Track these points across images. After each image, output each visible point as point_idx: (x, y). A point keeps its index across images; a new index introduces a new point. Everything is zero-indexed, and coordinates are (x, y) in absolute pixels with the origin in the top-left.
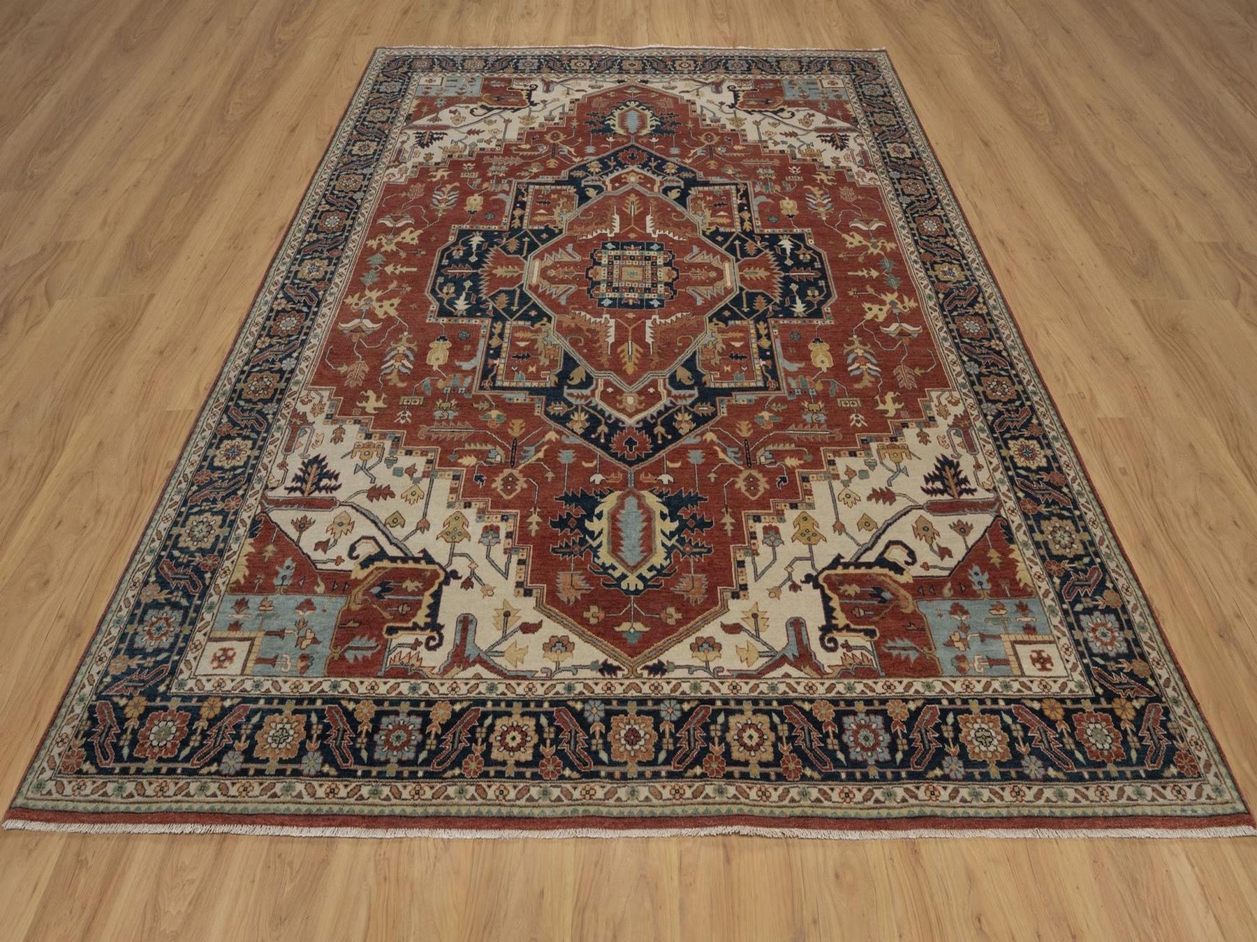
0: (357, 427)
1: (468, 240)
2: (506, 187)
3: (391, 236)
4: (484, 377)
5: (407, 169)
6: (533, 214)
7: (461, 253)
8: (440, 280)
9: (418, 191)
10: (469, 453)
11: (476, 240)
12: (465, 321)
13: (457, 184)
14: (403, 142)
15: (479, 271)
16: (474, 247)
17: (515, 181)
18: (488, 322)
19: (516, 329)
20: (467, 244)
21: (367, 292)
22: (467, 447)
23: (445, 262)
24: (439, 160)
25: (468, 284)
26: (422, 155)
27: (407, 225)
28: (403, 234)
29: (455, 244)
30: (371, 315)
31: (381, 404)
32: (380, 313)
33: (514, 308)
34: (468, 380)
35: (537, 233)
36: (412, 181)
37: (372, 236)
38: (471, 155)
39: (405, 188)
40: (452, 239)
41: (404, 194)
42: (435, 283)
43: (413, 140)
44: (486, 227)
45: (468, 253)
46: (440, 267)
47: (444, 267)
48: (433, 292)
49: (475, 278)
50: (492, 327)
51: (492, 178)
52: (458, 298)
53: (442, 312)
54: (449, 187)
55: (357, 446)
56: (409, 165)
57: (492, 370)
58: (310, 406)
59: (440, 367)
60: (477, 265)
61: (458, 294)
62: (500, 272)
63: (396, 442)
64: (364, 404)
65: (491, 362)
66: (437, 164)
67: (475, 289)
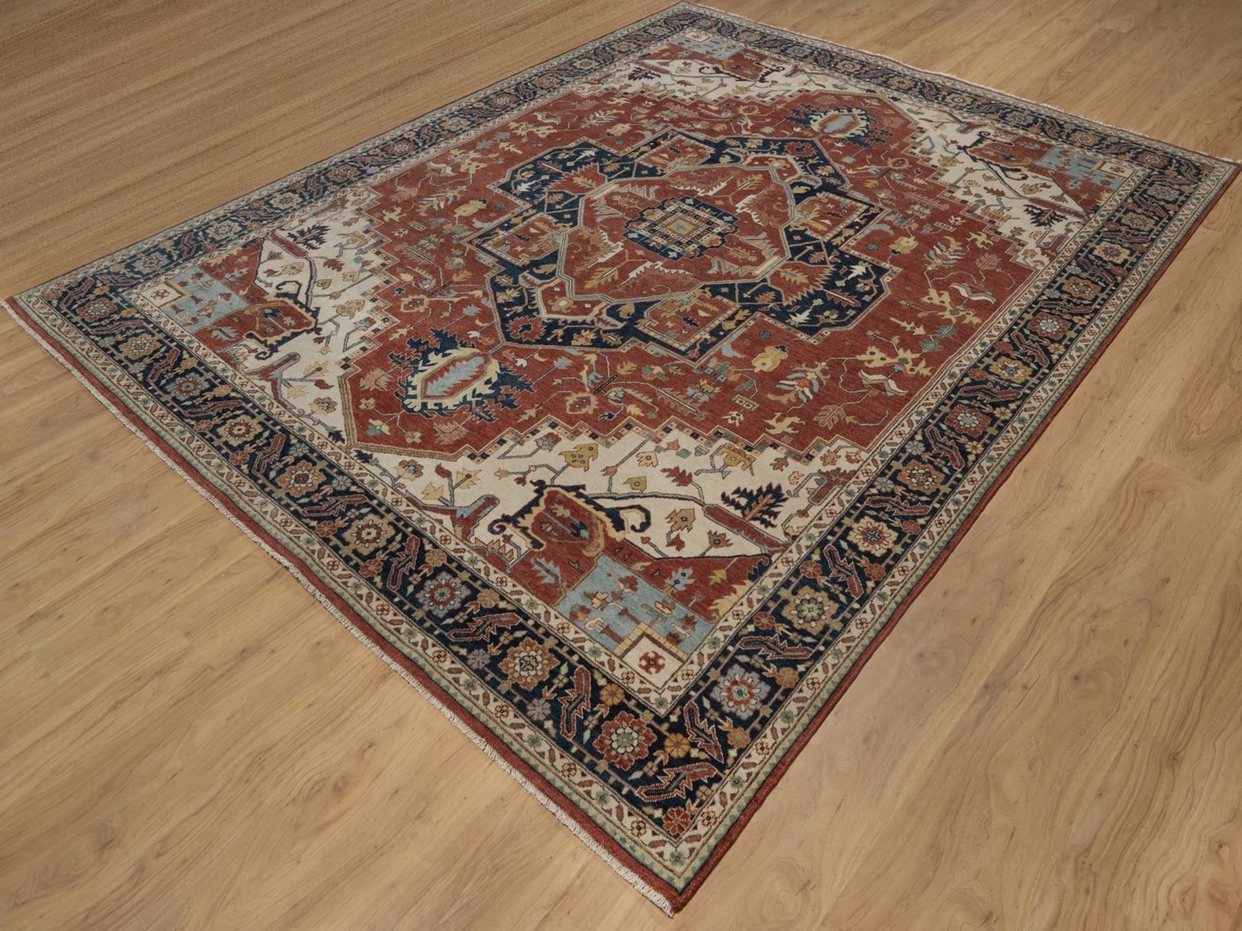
0: (999, 230)
1: (809, 322)
2: (713, 363)
3: (897, 368)
4: (873, 216)
5: (823, 459)
6: (714, 315)
7: (827, 313)
8: (867, 298)
9: (829, 415)
10: (916, 184)
11: (802, 318)
12: (864, 256)
13: (770, 396)
14: (803, 513)
15: (822, 288)
16: (807, 313)
17: (695, 366)
18: (843, 248)
19: (823, 233)
20: (813, 319)
21: (954, 321)
22: (915, 188)
23: (851, 313)
24: (769, 450)
25: (840, 283)
26: (788, 471)
27: (870, 371)
28: (882, 364)
29: (830, 325)
30: (957, 298)
31: (974, 236)
32: (946, 297)
33: (811, 248)
34: (888, 218)
35: (730, 296)
36: (829, 434)
37: (921, 380)
38: (718, 435)
39: (842, 429)
40: (826, 332)
41: (849, 419)
42: (874, 299)
43: (785, 510)
44: (779, 325)
45: (819, 310)
46: (859, 310)
47: (854, 309)
48: (881, 291)
49: (830, 285)
50: (843, 243)
51: (718, 384)
52: (858, 276)
53: (881, 271)
54: (784, 399)
55: (1004, 220)
56: (816, 465)
57: (865, 217)
58: (1036, 258)
59: (909, 237)
60: (818, 295)
61: (855, 280)
62: (801, 278)
63: (971, 211)
64: (987, 241)
65: (863, 222)
66: (775, 446)
67: (836, 276)
